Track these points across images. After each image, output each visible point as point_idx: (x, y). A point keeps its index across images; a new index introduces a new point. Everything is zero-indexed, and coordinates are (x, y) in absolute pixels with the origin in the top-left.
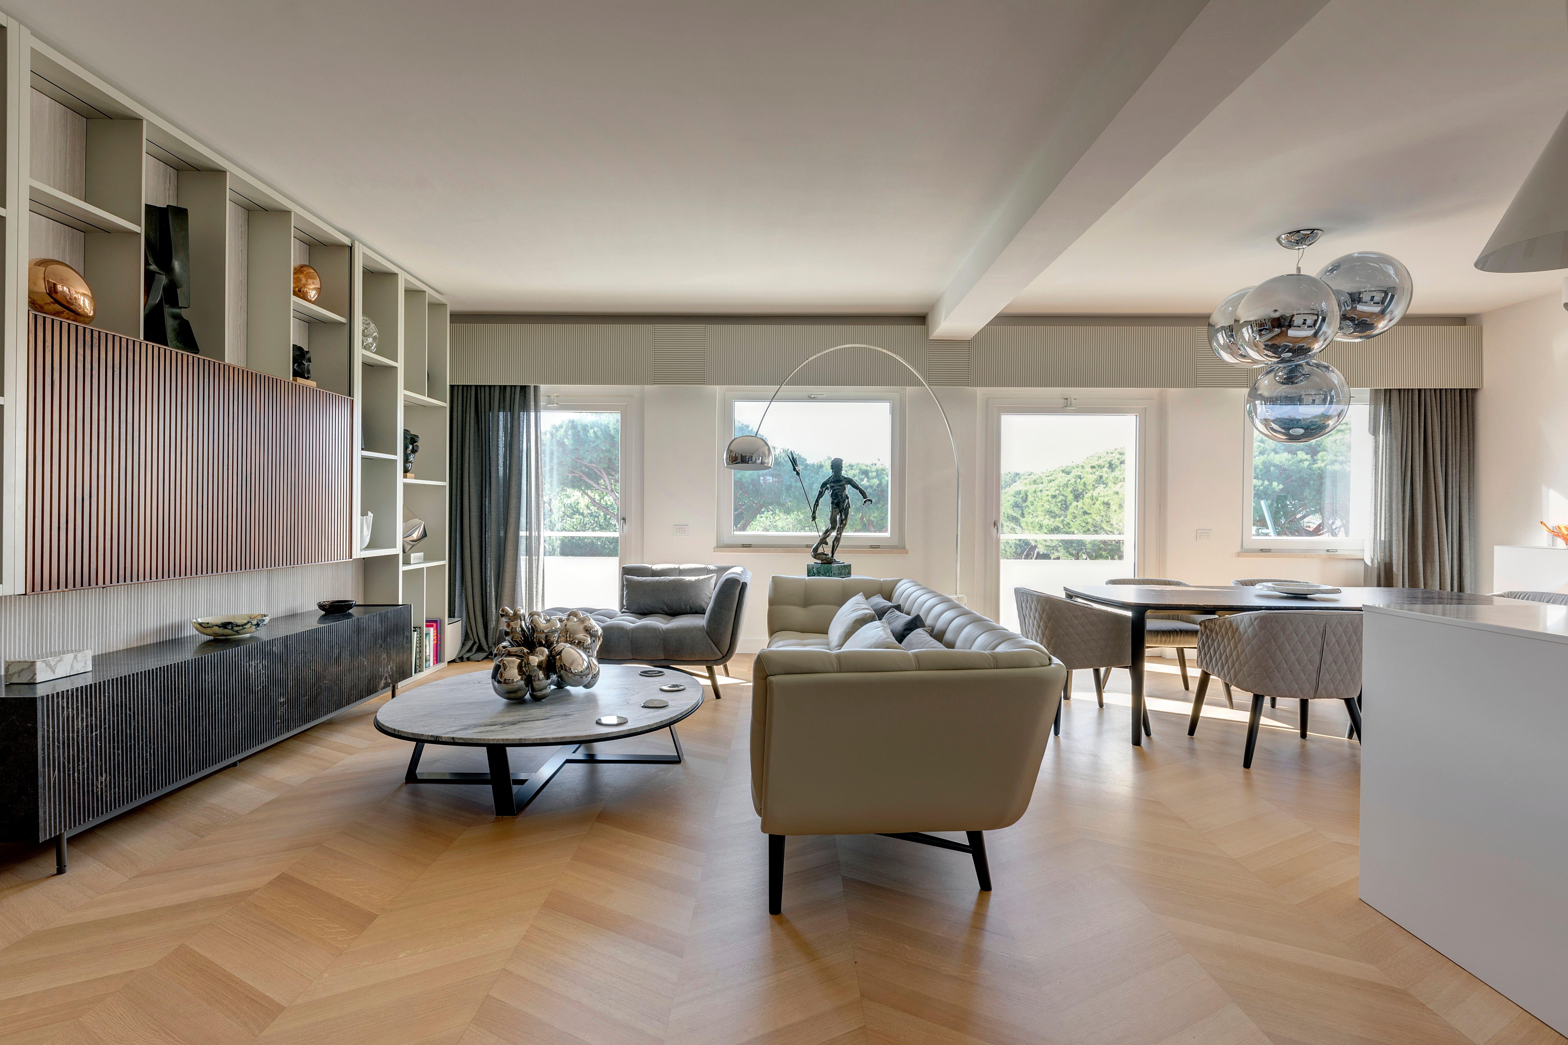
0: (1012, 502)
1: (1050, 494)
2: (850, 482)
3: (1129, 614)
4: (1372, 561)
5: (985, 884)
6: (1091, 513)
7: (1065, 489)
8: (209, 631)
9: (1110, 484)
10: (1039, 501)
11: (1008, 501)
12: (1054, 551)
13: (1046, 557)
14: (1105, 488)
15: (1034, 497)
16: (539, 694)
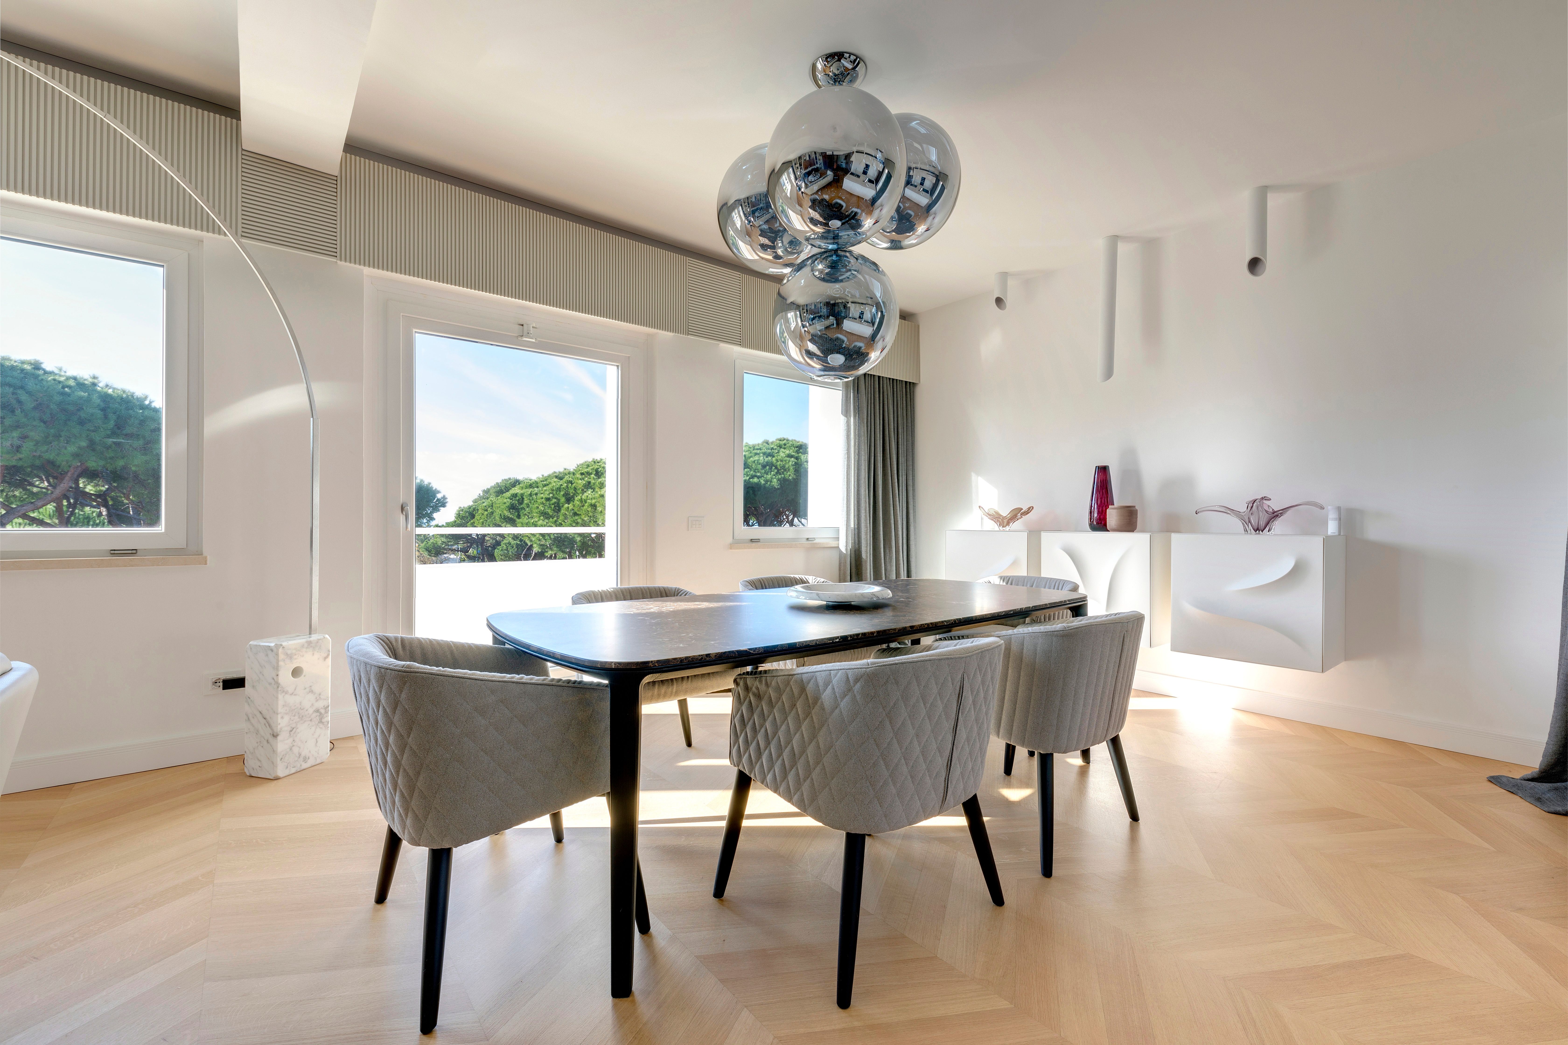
0: (508, 504)
1: (544, 497)
4: (846, 550)
6: (580, 514)
7: (558, 493)
9: (597, 489)
10: (535, 503)
11: (505, 503)
12: (548, 550)
13: (540, 556)
14: (592, 492)
15: (530, 499)
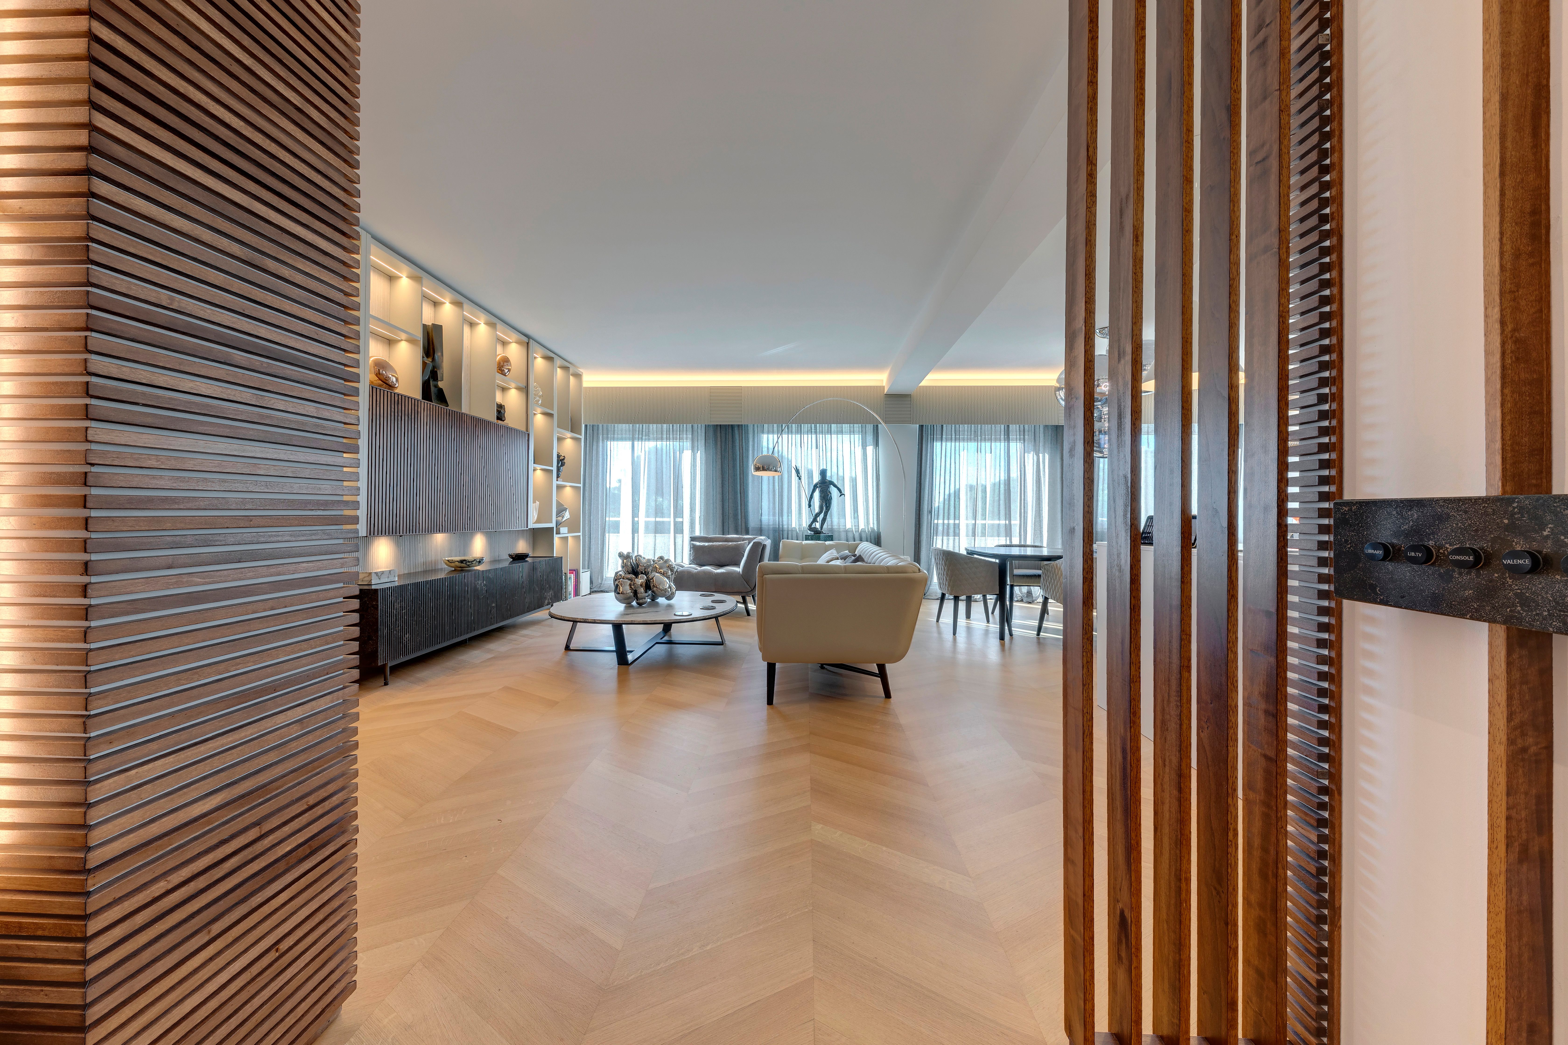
2: (832, 483)
3: (997, 561)
5: (888, 695)
8: (453, 564)
16: (641, 601)
